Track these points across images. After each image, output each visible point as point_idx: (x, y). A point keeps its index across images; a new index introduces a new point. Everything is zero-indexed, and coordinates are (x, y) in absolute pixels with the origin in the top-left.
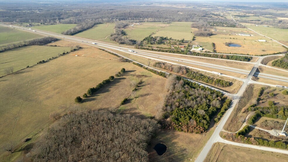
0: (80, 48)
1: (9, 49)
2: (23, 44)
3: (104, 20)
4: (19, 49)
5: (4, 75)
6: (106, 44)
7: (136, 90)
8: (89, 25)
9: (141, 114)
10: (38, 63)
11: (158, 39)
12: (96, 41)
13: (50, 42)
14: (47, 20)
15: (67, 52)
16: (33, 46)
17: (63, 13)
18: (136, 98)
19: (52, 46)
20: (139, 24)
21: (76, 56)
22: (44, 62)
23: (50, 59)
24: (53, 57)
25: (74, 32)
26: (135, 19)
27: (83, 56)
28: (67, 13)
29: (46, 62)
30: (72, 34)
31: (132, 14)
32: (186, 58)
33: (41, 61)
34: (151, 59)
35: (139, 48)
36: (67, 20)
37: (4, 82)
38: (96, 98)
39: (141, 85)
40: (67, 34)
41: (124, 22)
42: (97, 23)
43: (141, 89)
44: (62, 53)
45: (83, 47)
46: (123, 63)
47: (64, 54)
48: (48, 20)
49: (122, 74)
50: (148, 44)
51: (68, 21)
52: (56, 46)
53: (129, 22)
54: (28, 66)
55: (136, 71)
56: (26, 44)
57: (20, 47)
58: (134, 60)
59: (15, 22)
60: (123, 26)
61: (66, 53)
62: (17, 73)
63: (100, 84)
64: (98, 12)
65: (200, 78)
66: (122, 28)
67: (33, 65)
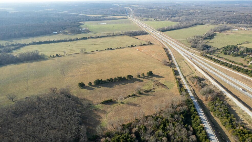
0: (151, 44)
1: (107, 36)
2: (121, 33)
3: (211, 21)
4: (115, 36)
6: (178, 44)
7: (134, 95)
8: (187, 24)
9: (100, 120)
10: (105, 49)
11: (242, 49)
12: (173, 40)
13: (139, 35)
14: (161, 17)
15: (136, 46)
16: (126, 36)
17: (179, 12)
18: (122, 103)
19: (135, 38)
20: (245, 29)
21: (137, 50)
22: (111, 49)
23: (117, 48)
24: (120, 47)
25: (166, 29)
26: (249, 23)
27: (142, 51)
28: (183, 12)
29: (113, 49)
30: (163, 31)
33: (109, 48)
34: (197, 71)
35: (203, 56)
36: (176, 18)
38: (94, 89)
39: (145, 93)
40: (159, 30)
41: (229, 25)
42: (199, 24)
43: (140, 97)
44: (130, 46)
45: (155, 43)
46: (165, 66)
47: (132, 46)
48: (162, 17)
49: (146, 76)
50: (222, 53)
52: (138, 39)
53: (236, 26)
54: (98, 50)
55: (164, 77)
56: (123, 34)
57: (117, 35)
58: (179, 67)
60: (220, 30)
61: (134, 45)
62: (87, 53)
64: (212, 13)
65: (219, 114)
66: (218, 32)
67: (101, 50)
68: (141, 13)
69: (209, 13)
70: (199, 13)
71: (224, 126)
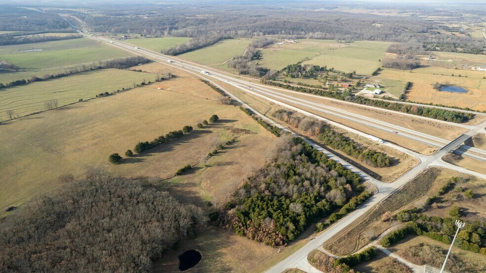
0: (174, 77)
1: (72, 74)
2: (98, 65)
3: (239, 32)
4: (89, 72)
5: (43, 110)
6: (218, 72)
7: (216, 153)
8: (209, 40)
9: (197, 195)
10: (97, 96)
11: (308, 69)
12: (205, 66)
13: (136, 65)
14: (152, 30)
15: (149, 82)
16: (110, 69)
17: (180, 20)
18: (207, 166)
19: (135, 71)
20: (293, 42)
21: (159, 88)
22: (107, 94)
23: (118, 91)
24: (123, 89)
25: (179, 50)
26: (291, 32)
27: (169, 89)
28: (186, 20)
29: (111, 94)
30: (176, 54)
31: (289, 25)
32: (340, 106)
33: (104, 93)
34: (274, 103)
35: (266, 83)
36: (181, 31)
37: (36, 120)
38: (144, 159)
39: (229, 146)
40: (168, 53)
41: (269, 38)
42: (225, 38)
43: (225, 152)
44: (140, 84)
45: (179, 75)
46: (224, 106)
47: (143, 84)
48: (154, 30)
49: (210, 124)
50: (287, 76)
51: (183, 32)
52: (141, 71)
53: (279, 38)
54: (82, 100)
55: (237, 121)
56: (102, 65)
57: (92, 69)
58: (246, 103)
59: (107, 32)
60: (262, 44)
61: (147, 83)
62: (62, 108)
63: (162, 137)
64: (235, 19)
65: (338, 145)
66: (261, 48)
67: (89, 98)
68: (104, 24)
69: (231, 20)
70: (214, 21)
71: (349, 155)
